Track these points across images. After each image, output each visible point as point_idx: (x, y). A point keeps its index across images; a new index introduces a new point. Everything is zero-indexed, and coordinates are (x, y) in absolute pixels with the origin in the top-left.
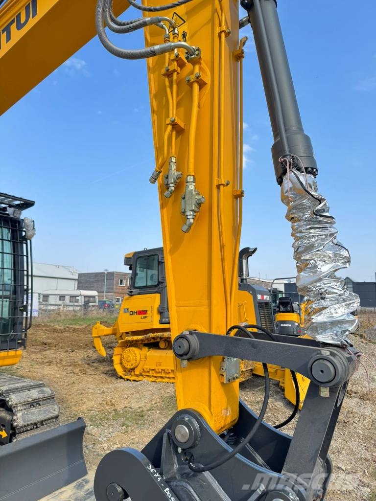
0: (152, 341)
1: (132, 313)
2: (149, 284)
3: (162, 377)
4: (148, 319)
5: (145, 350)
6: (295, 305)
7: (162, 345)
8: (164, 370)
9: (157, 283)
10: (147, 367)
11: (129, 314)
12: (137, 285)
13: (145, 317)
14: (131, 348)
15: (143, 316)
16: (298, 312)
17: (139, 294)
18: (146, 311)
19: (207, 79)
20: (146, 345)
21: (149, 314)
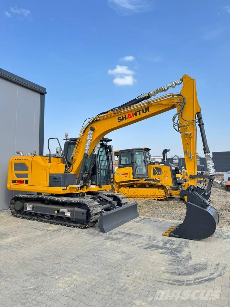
0: (131, 185)
1: (121, 175)
2: (128, 163)
3: (136, 198)
4: (128, 176)
5: (128, 188)
6: (180, 171)
7: (135, 186)
8: (137, 195)
9: (130, 163)
10: (129, 194)
11: (119, 175)
12: (121, 164)
13: (127, 176)
14: (122, 188)
15: (126, 176)
16: (181, 174)
17: (123, 167)
18: (127, 174)
19: (193, 137)
20: (128, 186)
21: (128, 175)
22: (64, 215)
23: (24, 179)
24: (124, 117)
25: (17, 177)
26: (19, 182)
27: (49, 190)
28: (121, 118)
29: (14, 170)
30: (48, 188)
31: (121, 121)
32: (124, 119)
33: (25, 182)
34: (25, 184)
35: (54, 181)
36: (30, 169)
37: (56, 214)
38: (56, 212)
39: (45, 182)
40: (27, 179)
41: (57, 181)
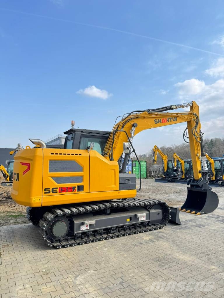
22: (139, 221)
23: (75, 185)
24: (159, 120)
25: (58, 183)
26: (62, 190)
27: (119, 194)
28: (157, 121)
29: (49, 172)
30: (119, 193)
31: (157, 123)
32: (160, 122)
33: (76, 188)
34: (76, 192)
35: (127, 182)
36: (86, 169)
37: (128, 223)
38: (128, 220)
39: (114, 186)
40: (80, 184)
41: (130, 182)
